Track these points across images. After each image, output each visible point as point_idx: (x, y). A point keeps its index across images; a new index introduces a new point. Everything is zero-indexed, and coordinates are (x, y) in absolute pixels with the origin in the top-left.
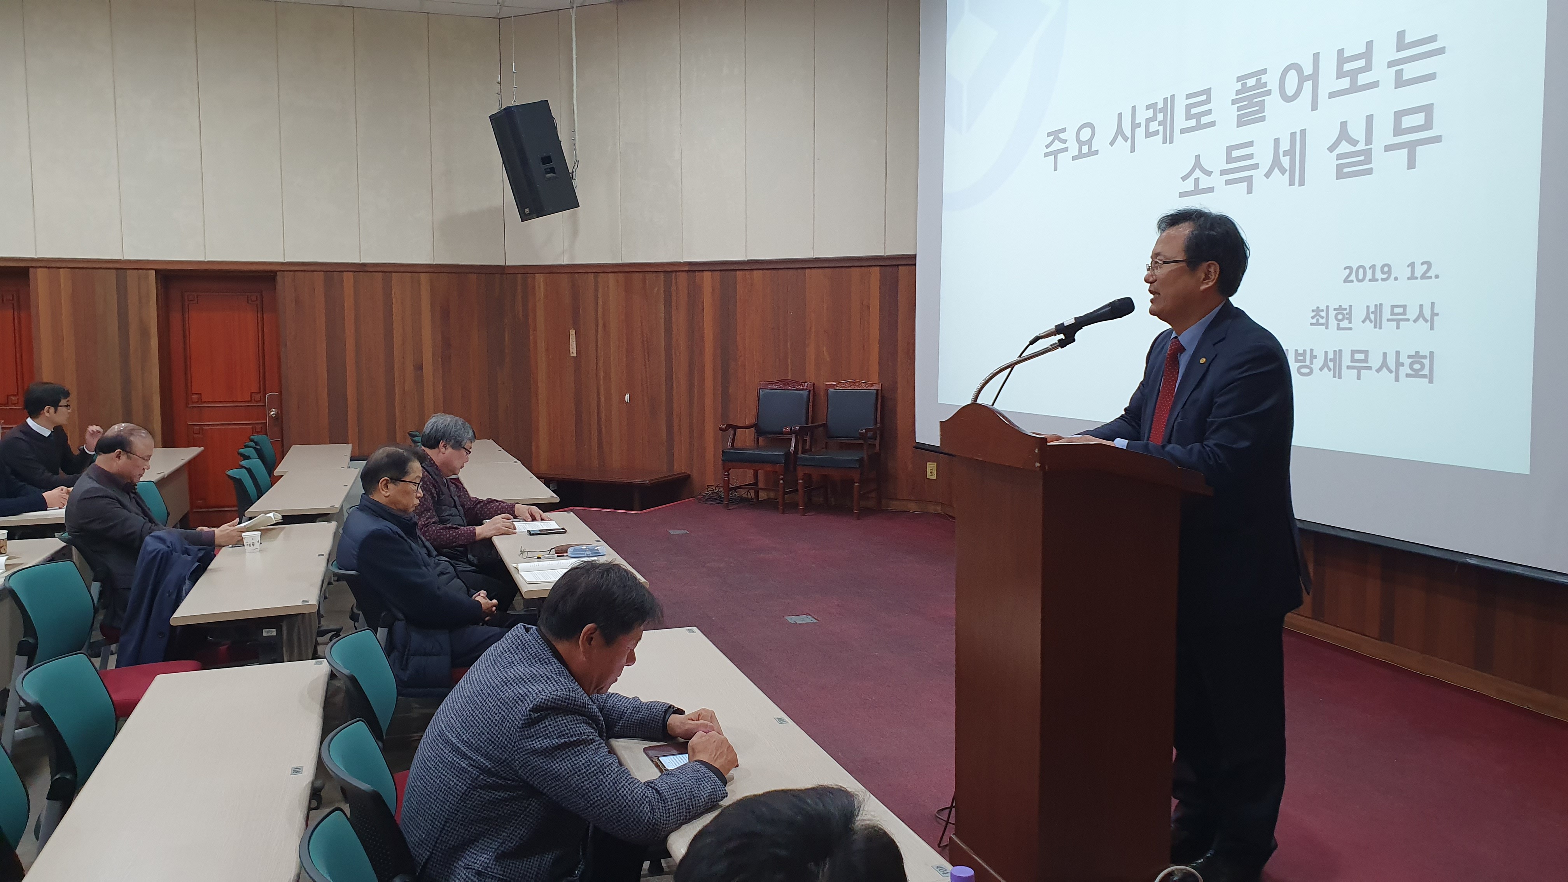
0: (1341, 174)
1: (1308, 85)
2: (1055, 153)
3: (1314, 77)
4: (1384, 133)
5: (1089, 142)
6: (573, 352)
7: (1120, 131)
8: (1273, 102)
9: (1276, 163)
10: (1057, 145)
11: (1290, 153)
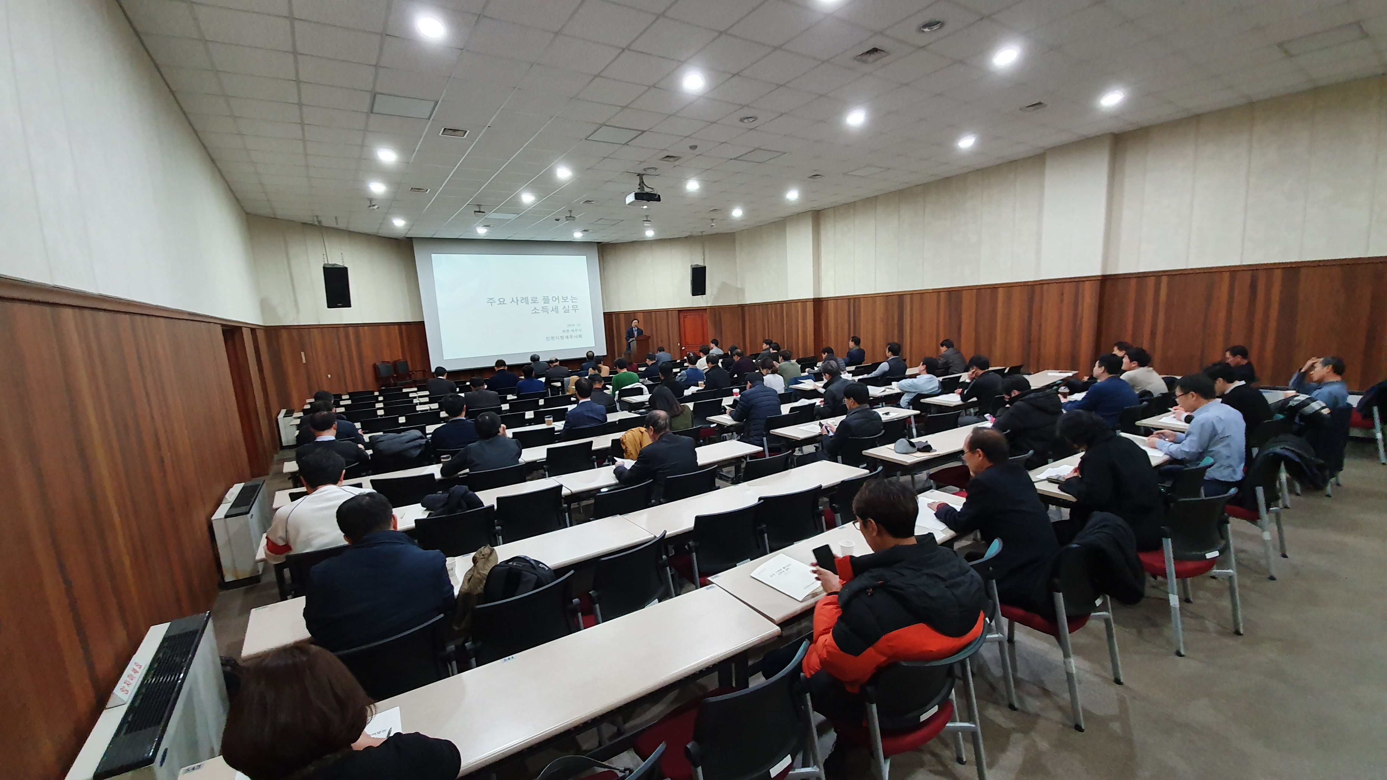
0: (565, 312)
1: (557, 300)
2: (491, 302)
3: (558, 299)
4: (570, 308)
5: (503, 301)
6: (304, 361)
7: (513, 301)
8: (551, 301)
9: (553, 310)
10: (491, 301)
11: (555, 309)
